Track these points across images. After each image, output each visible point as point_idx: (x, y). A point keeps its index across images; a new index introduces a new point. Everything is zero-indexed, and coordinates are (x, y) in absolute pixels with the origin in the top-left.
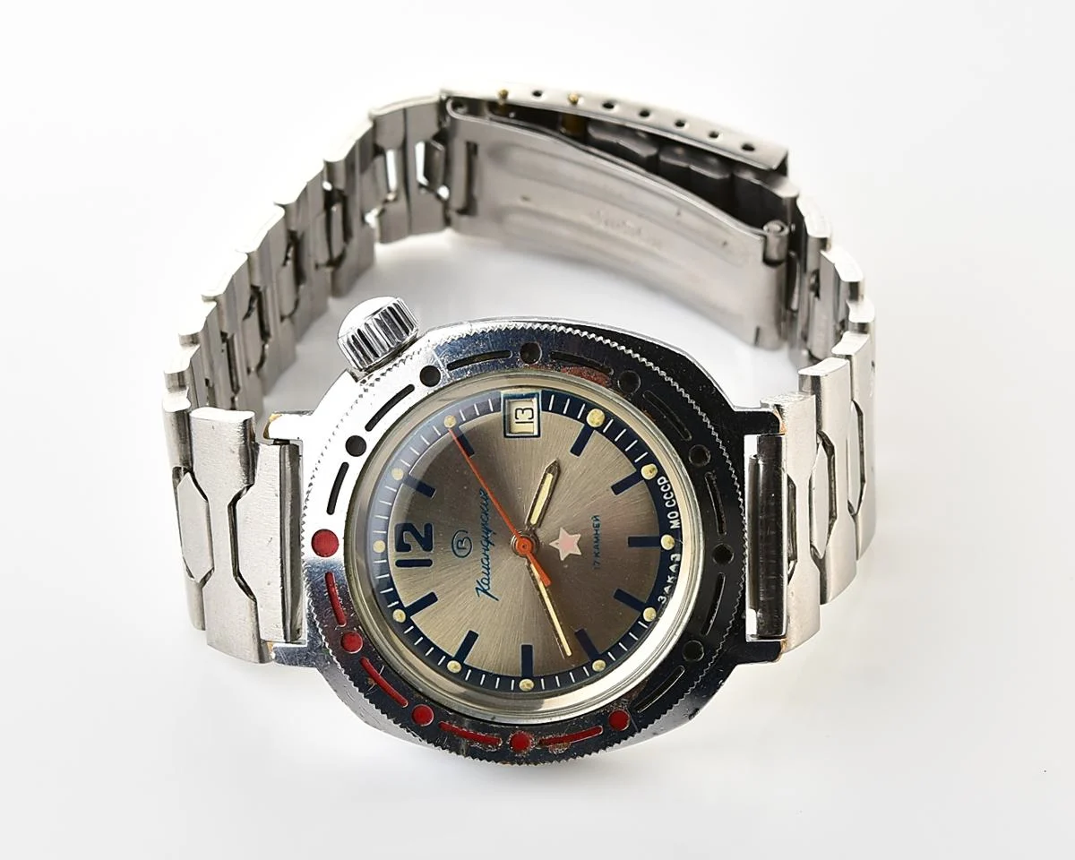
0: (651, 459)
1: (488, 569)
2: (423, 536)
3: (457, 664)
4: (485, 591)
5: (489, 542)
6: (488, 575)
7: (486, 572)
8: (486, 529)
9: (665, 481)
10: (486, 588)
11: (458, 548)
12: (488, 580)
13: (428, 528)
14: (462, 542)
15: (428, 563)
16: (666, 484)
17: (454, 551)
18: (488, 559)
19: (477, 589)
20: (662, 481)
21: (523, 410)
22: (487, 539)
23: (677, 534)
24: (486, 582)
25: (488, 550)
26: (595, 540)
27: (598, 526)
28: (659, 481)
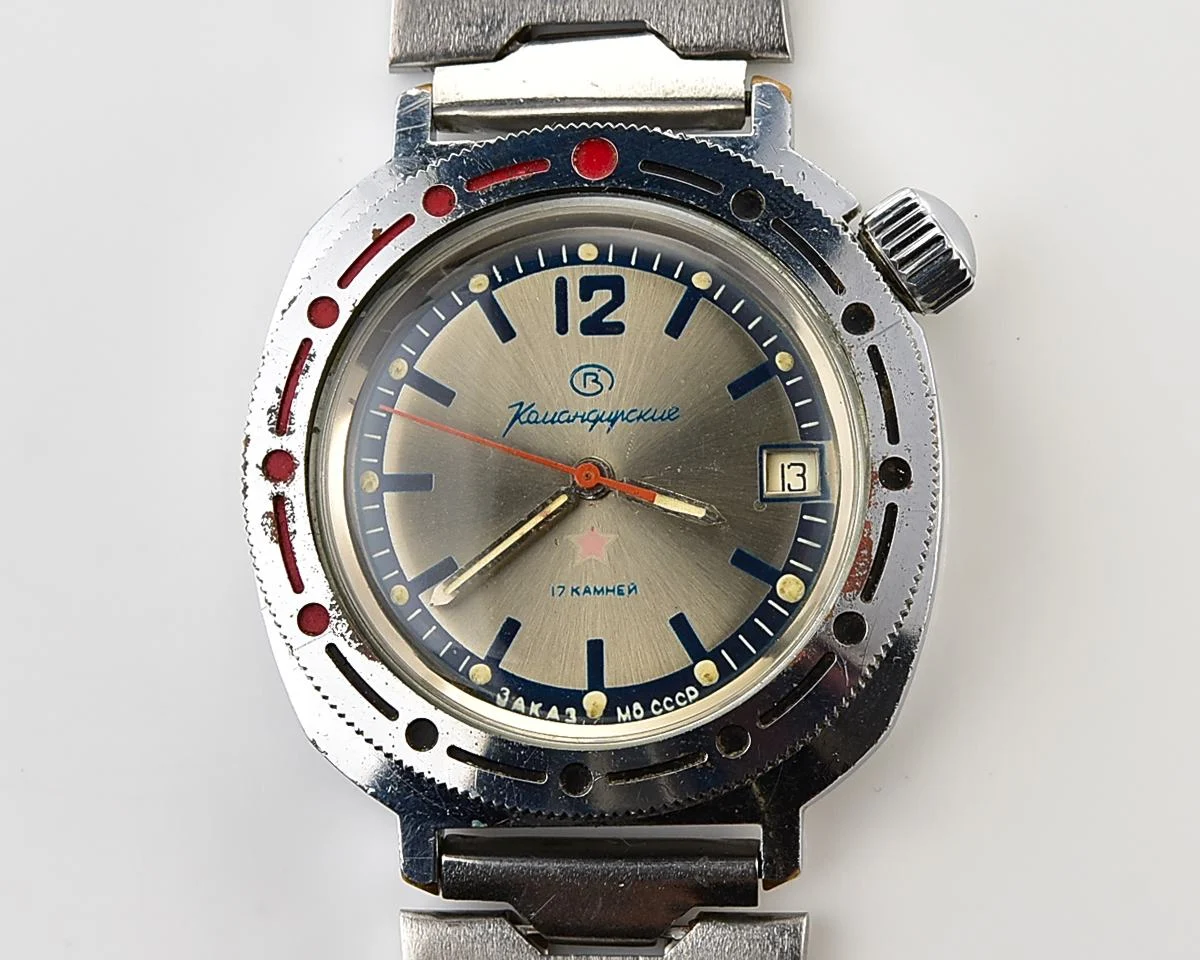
0: (726, 675)
1: (552, 421)
2: (604, 320)
3: (403, 374)
4: (517, 416)
5: (595, 422)
6: (543, 421)
7: (549, 418)
8: (616, 418)
9: (691, 698)
10: (523, 418)
11: (586, 375)
12: (535, 422)
13: (618, 328)
14: (595, 381)
15: (562, 328)
16: (687, 698)
17: (581, 368)
18: (568, 421)
19: (521, 404)
20: (692, 693)
21: (802, 475)
22: (599, 419)
23: (609, 717)
24: (532, 420)
25: (583, 421)
26: (599, 589)
27: (621, 593)
28: (692, 689)
